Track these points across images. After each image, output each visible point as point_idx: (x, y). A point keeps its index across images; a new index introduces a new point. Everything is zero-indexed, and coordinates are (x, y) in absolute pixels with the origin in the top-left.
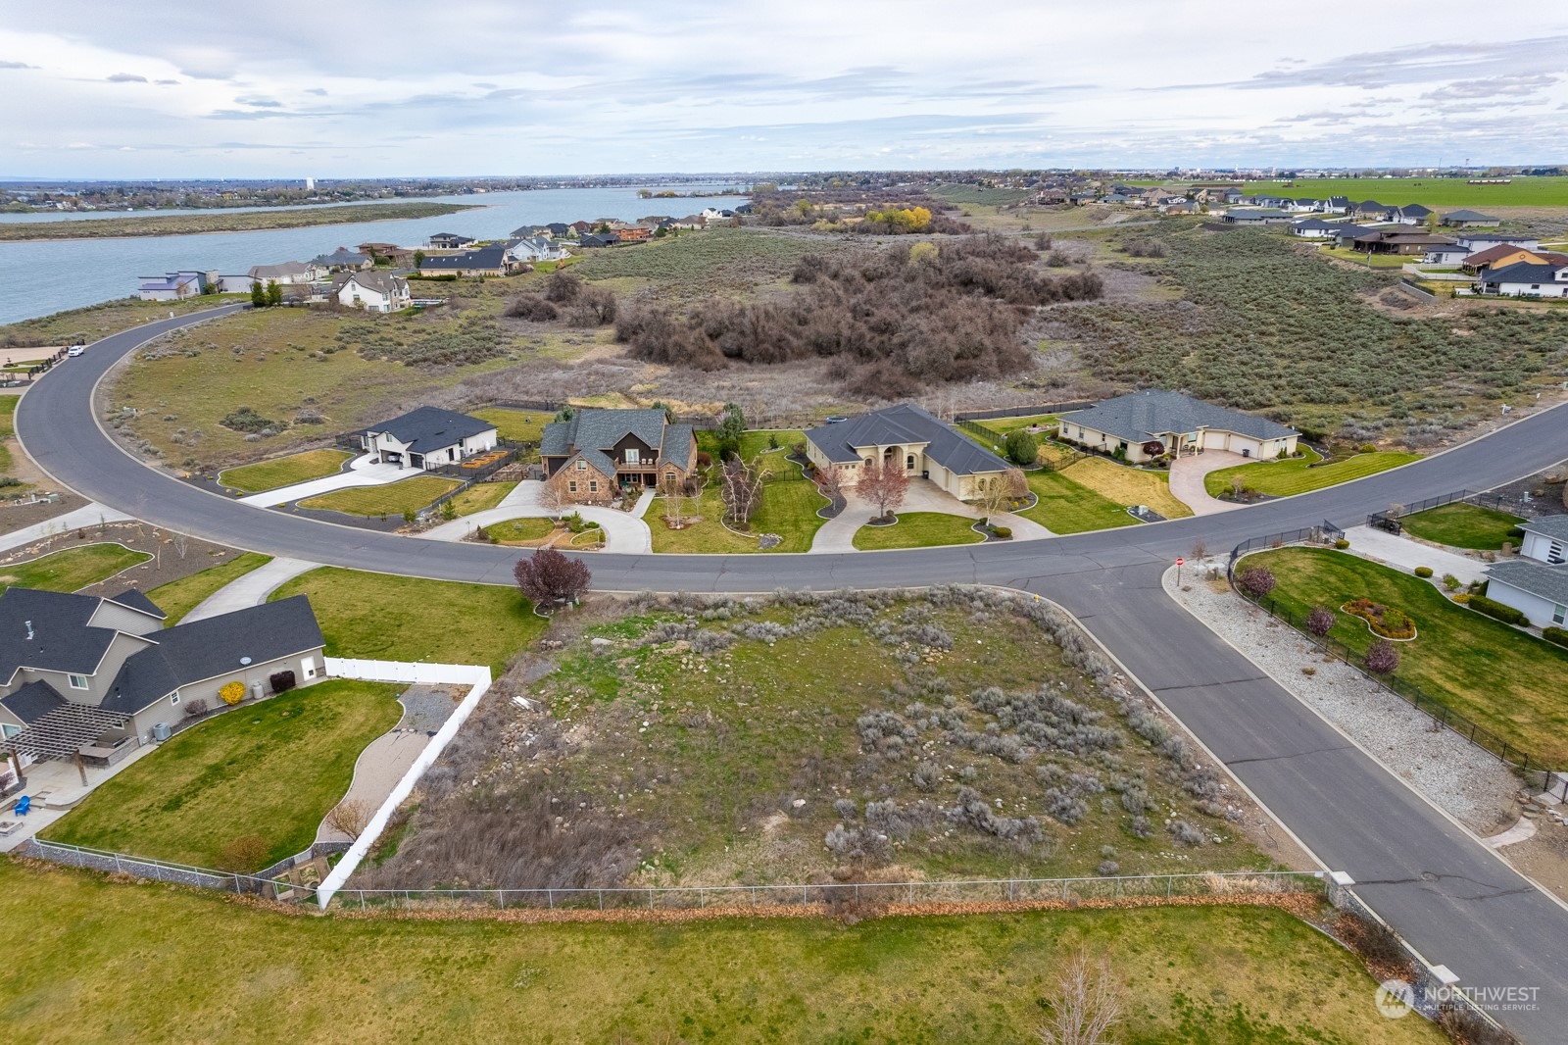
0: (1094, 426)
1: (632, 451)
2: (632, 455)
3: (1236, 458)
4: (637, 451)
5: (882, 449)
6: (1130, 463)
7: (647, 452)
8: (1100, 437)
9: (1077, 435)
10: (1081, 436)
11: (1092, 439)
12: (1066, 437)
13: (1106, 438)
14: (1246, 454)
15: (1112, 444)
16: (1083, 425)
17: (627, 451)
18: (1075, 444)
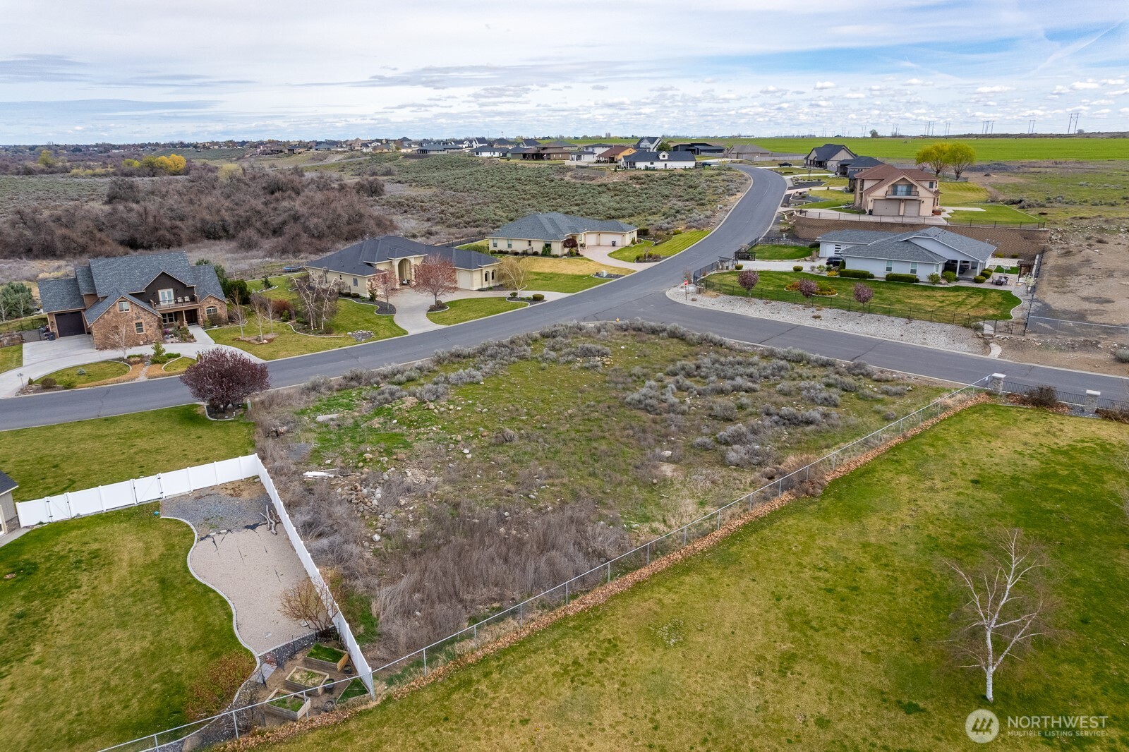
0: (519, 237)
1: (166, 291)
2: (166, 297)
3: (608, 248)
4: (171, 290)
5: (396, 263)
6: (556, 256)
7: (182, 289)
8: (527, 243)
9: (507, 246)
10: (510, 246)
11: (520, 246)
12: (497, 250)
13: (532, 243)
14: (614, 244)
15: (538, 246)
16: (510, 237)
17: (160, 292)
18: (506, 253)
